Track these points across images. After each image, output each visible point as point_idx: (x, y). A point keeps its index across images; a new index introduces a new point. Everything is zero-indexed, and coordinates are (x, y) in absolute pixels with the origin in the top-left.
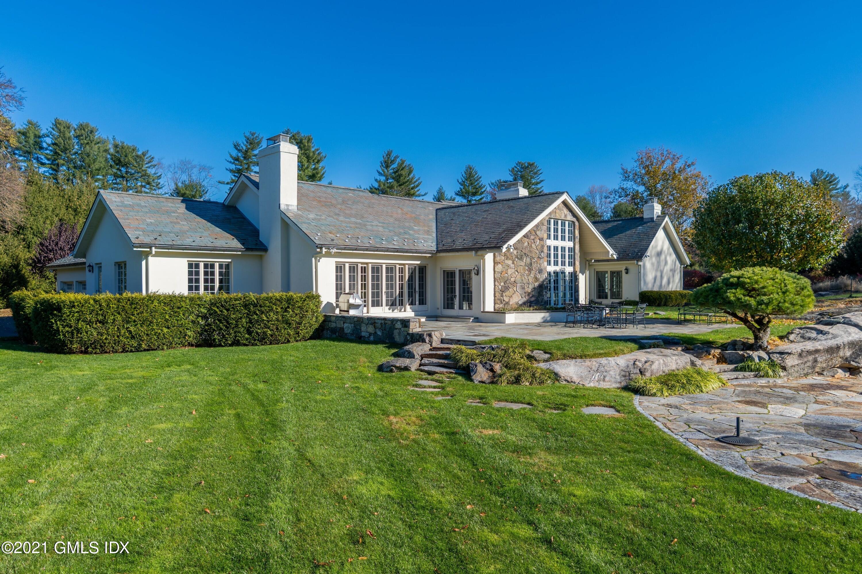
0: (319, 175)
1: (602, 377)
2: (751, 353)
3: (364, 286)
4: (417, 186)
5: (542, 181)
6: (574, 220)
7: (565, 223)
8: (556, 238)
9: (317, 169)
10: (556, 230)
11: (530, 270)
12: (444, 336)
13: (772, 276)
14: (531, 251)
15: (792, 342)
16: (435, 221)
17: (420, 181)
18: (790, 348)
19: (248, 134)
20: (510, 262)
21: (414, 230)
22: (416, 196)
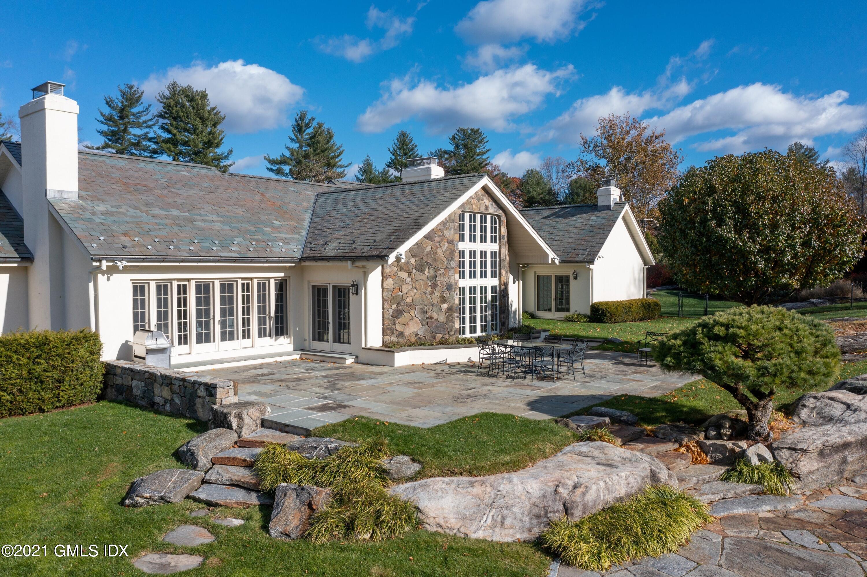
0: (216, 141)
1: (499, 519)
2: (743, 444)
3: (183, 315)
4: (339, 156)
5: (488, 151)
6: (500, 212)
7: (485, 217)
8: (472, 239)
9: (214, 133)
10: (472, 228)
11: (434, 286)
12: (266, 416)
13: (778, 323)
14: (435, 260)
15: (804, 423)
16: (310, 211)
17: (341, 149)
18: (805, 440)
19: (123, 87)
20: (405, 275)
21: (273, 227)
22: (338, 167)
